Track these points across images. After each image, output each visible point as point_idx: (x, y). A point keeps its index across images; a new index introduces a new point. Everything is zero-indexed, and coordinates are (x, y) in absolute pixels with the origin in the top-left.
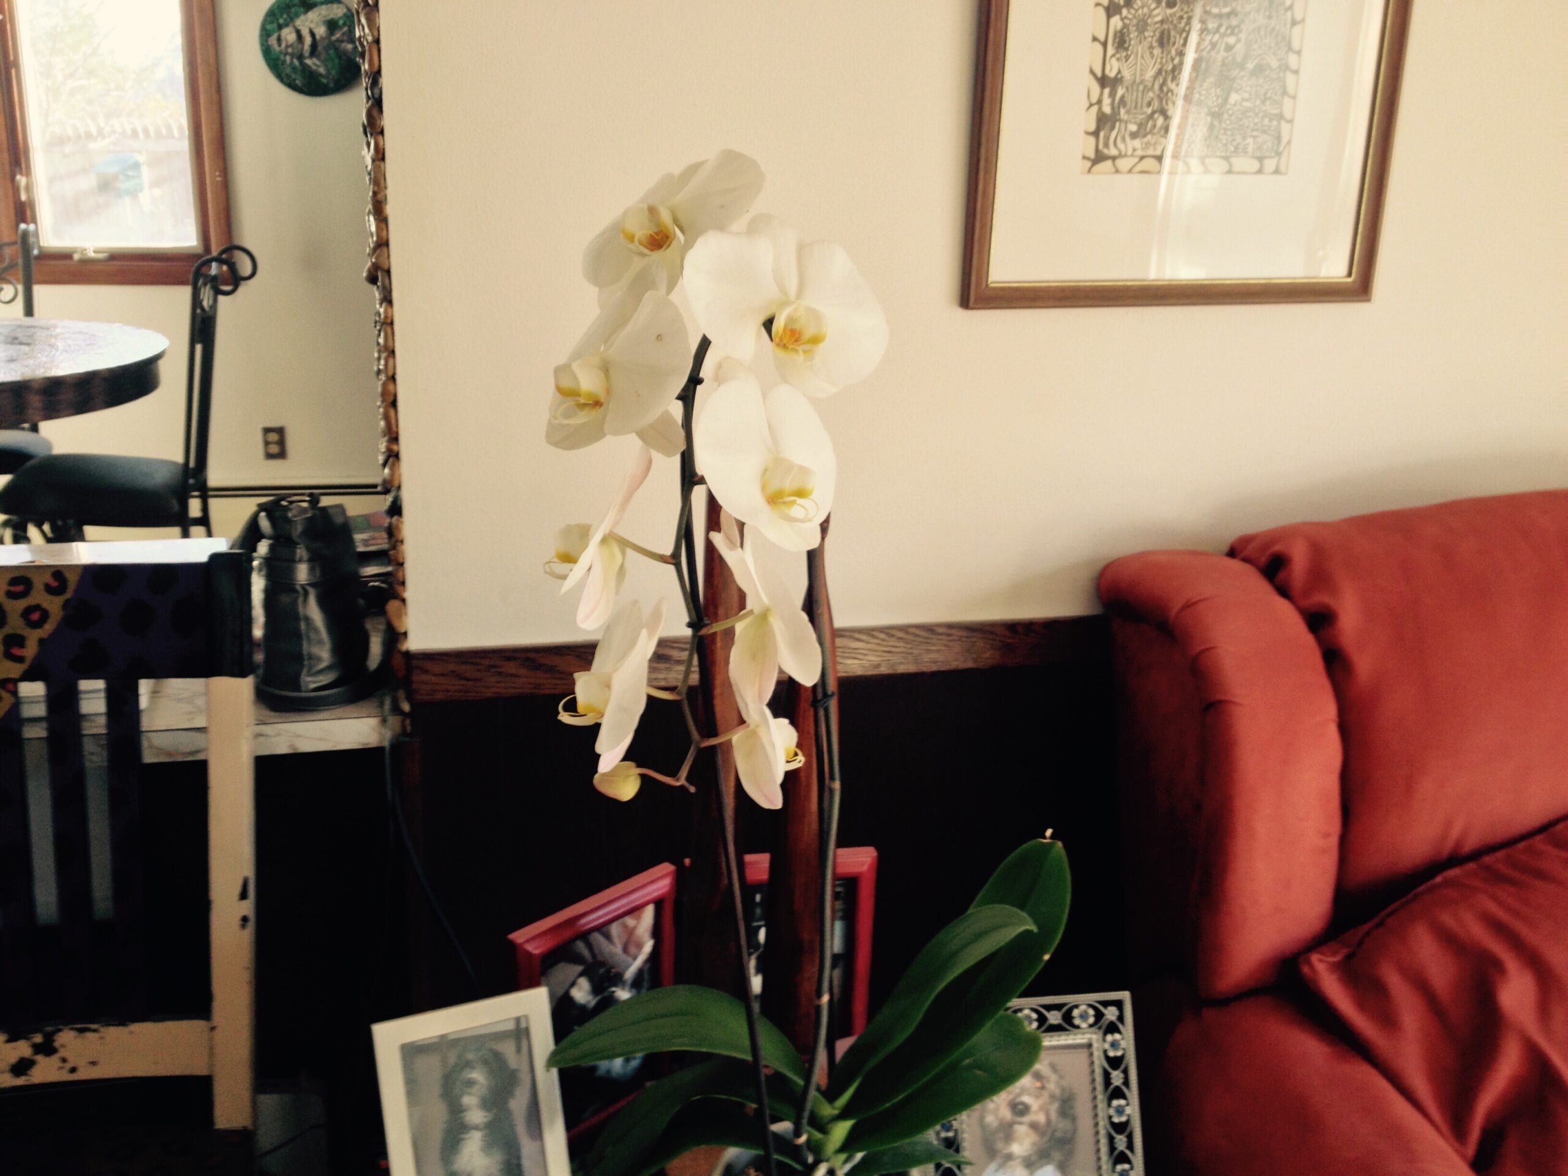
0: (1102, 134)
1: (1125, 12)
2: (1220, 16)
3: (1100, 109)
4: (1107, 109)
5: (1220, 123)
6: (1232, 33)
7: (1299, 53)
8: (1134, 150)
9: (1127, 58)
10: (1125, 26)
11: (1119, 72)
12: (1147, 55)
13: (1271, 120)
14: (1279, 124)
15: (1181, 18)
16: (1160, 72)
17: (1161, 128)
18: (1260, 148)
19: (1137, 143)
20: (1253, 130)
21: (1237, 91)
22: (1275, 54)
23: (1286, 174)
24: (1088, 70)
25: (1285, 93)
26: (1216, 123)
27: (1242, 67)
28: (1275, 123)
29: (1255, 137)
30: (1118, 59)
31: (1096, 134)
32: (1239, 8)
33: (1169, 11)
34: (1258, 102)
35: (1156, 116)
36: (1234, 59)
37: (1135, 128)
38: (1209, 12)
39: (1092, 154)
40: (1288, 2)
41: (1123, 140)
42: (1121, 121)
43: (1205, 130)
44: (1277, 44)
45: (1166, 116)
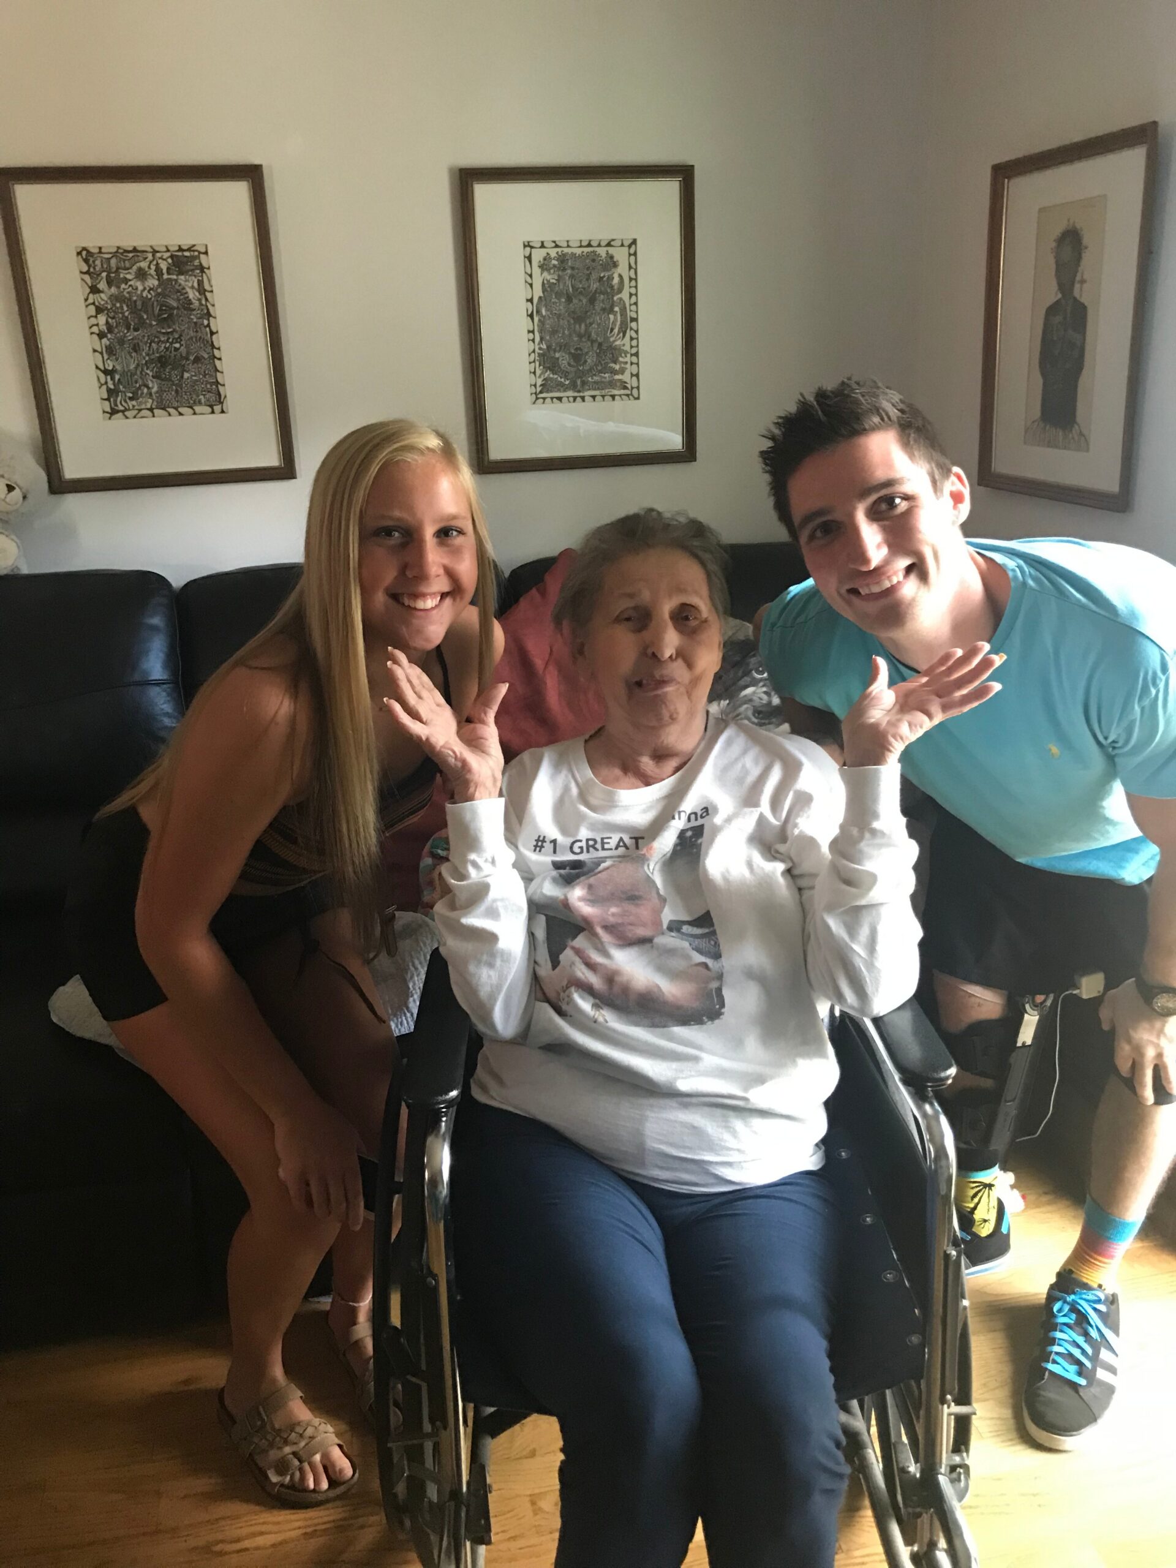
0: (112, 400)
1: (109, 336)
2: (167, 333)
3: (107, 386)
4: (112, 387)
5: (181, 389)
6: (176, 342)
7: (219, 349)
8: (134, 406)
9: (117, 359)
10: (111, 343)
11: (114, 366)
12: (128, 357)
13: (211, 386)
14: (217, 386)
15: (144, 336)
16: (138, 365)
17: (146, 394)
18: (208, 400)
19: (134, 403)
20: (202, 391)
21: (187, 372)
22: (204, 350)
23: (227, 413)
24: (94, 367)
25: (217, 370)
26: (179, 389)
27: (187, 359)
28: (214, 387)
29: (204, 395)
30: (111, 361)
31: (108, 399)
32: (177, 328)
33: (136, 333)
34: (201, 377)
35: (142, 388)
36: (181, 355)
37: (131, 395)
38: (160, 332)
39: (109, 410)
40: (206, 322)
41: (126, 402)
42: (121, 392)
43: (173, 393)
44: (204, 345)
45: (148, 388)
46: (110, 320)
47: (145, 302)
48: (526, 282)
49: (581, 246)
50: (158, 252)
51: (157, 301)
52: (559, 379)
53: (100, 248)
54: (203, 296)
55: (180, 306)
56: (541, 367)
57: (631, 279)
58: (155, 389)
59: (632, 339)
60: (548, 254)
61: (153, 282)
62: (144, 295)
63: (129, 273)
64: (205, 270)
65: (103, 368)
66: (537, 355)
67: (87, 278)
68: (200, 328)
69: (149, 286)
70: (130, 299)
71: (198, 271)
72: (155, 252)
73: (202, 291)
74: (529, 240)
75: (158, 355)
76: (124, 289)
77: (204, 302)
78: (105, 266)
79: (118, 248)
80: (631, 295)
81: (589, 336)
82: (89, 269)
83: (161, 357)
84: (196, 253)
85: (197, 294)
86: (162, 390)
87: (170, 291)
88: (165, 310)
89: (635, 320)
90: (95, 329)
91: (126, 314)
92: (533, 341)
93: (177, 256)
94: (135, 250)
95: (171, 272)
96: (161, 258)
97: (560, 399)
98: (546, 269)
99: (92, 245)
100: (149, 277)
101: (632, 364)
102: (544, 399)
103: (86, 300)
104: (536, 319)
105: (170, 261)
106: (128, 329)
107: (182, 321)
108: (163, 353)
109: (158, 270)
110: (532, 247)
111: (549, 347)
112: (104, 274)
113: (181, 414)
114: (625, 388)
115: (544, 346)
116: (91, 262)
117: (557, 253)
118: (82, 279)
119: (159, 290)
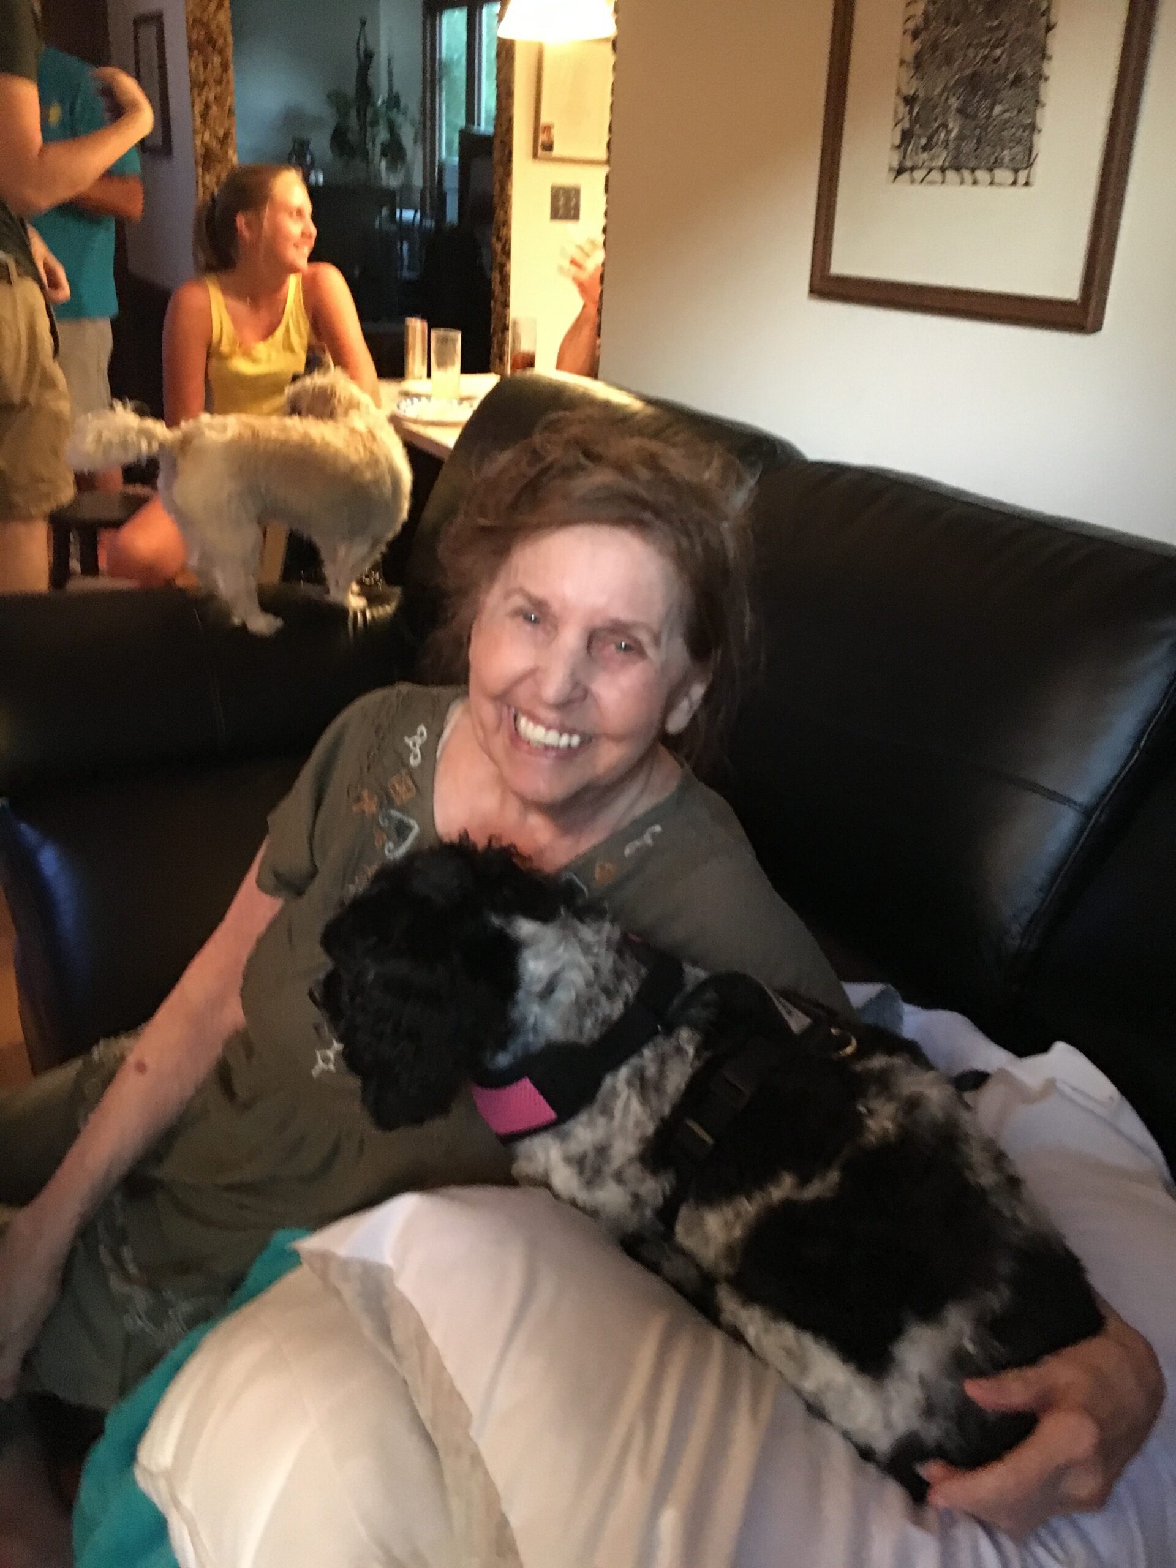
0: (903, 147)
4: (907, 125)
5: (986, 135)
6: (999, 46)
8: (924, 162)
9: (924, 77)
11: (917, 89)
12: (937, 72)
14: (1031, 134)
15: (962, 35)
17: (943, 141)
18: (1015, 160)
19: (926, 155)
20: (1011, 141)
21: (999, 103)
22: (1032, 60)
23: (1033, 185)
24: (895, 89)
25: (1037, 101)
26: (983, 135)
27: (1005, 78)
28: (1027, 133)
29: (1012, 149)
31: (899, 147)
32: (1005, 18)
33: (954, 30)
34: (1016, 112)
35: (941, 129)
36: (999, 71)
37: (925, 141)
38: (984, 27)
39: (896, 165)
41: (918, 152)
42: (916, 135)
43: (974, 142)
44: (1034, 50)
45: (947, 130)
58: (953, 135)
65: (904, 92)
68: (1036, 17)
75: (971, 70)
83: (974, 75)
86: (962, 136)
108: (977, 67)
113: (975, 182)
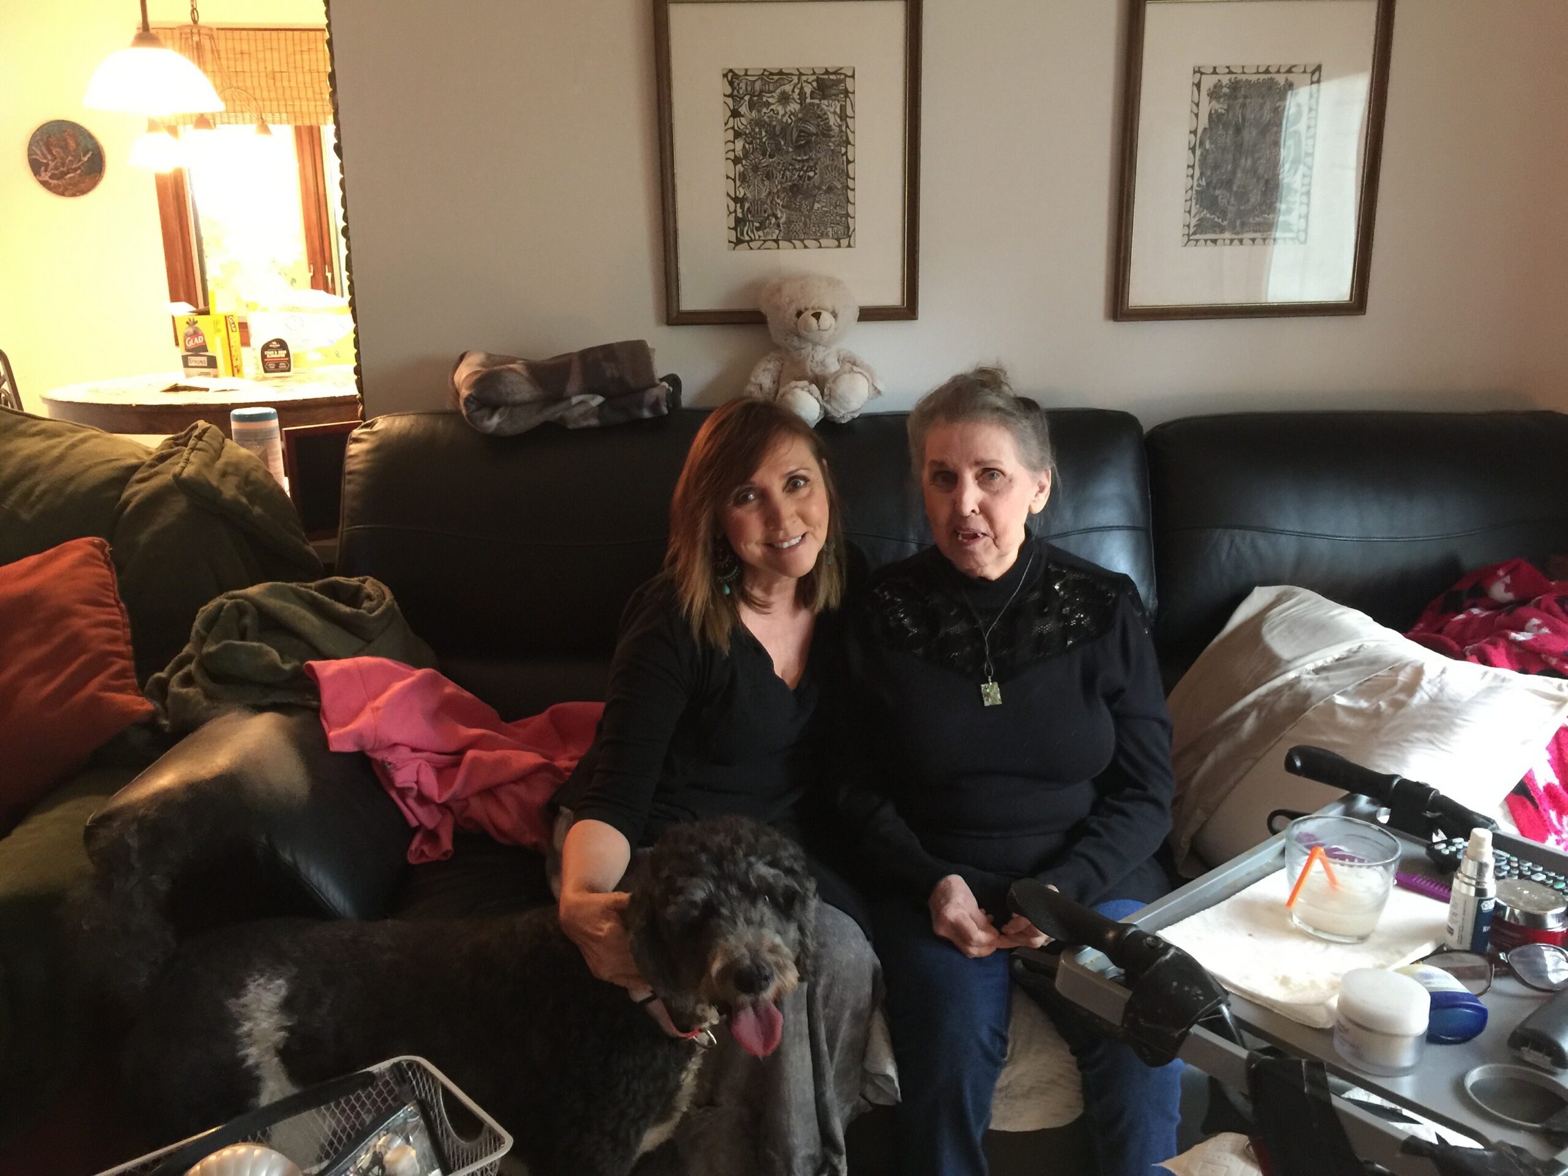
0: (739, 229)
1: (744, 162)
2: (803, 161)
3: (736, 215)
4: (740, 215)
5: (810, 220)
6: (811, 171)
7: (854, 179)
8: (759, 237)
9: (749, 186)
10: (745, 170)
11: (745, 194)
12: (760, 185)
13: (841, 218)
14: (847, 219)
15: (779, 163)
16: (769, 193)
17: (774, 224)
18: (836, 233)
19: (761, 233)
20: (831, 223)
21: (818, 203)
22: (839, 180)
23: (854, 247)
24: (726, 194)
25: (848, 201)
26: (808, 220)
27: (819, 188)
28: (844, 219)
29: (832, 227)
30: (743, 188)
31: (735, 229)
32: (814, 156)
33: (771, 160)
34: (832, 208)
35: (770, 218)
36: (814, 184)
37: (757, 225)
38: (796, 160)
39: (734, 239)
40: (843, 150)
41: (752, 232)
42: (749, 221)
43: (801, 224)
44: (839, 174)
45: (777, 218)
46: (747, 146)
47: (785, 128)
48: (1192, 111)
49: (1258, 73)
50: (804, 75)
51: (797, 126)
52: (1216, 219)
53: (746, 70)
54: (844, 122)
55: (819, 133)
56: (1198, 206)
57: (1310, 110)
58: (783, 219)
59: (1304, 176)
60: (1219, 81)
61: (794, 107)
62: (784, 120)
63: (772, 97)
64: (850, 95)
65: (733, 196)
66: (1194, 192)
67: (730, 101)
68: (837, 156)
69: (790, 111)
70: (769, 125)
71: (842, 96)
72: (801, 74)
73: (844, 117)
74: (1200, 65)
75: (790, 184)
76: (765, 113)
77: (844, 128)
78: (749, 89)
79: (765, 70)
80: (1309, 127)
81: (1255, 172)
82: (733, 91)
83: (792, 187)
84: (842, 77)
85: (838, 120)
86: (790, 222)
87: (811, 117)
88: (804, 136)
89: (1312, 155)
90: (731, 155)
91: (764, 140)
92: (1192, 176)
93: (824, 79)
94: (781, 73)
95: (815, 95)
96: (806, 81)
97: (1214, 241)
98: (1215, 98)
99: (738, 65)
100: (792, 101)
101: (1301, 203)
102: (1197, 241)
103: (726, 124)
104: (1198, 152)
105: (815, 84)
106: (764, 155)
107: (820, 148)
108: (795, 182)
109: (802, 94)
110: (1202, 74)
111: (1208, 184)
112: (747, 98)
113: (806, 247)
114: (1290, 231)
115: (1204, 183)
116: (736, 84)
117: (1230, 80)
118: (725, 102)
119: (800, 115)
